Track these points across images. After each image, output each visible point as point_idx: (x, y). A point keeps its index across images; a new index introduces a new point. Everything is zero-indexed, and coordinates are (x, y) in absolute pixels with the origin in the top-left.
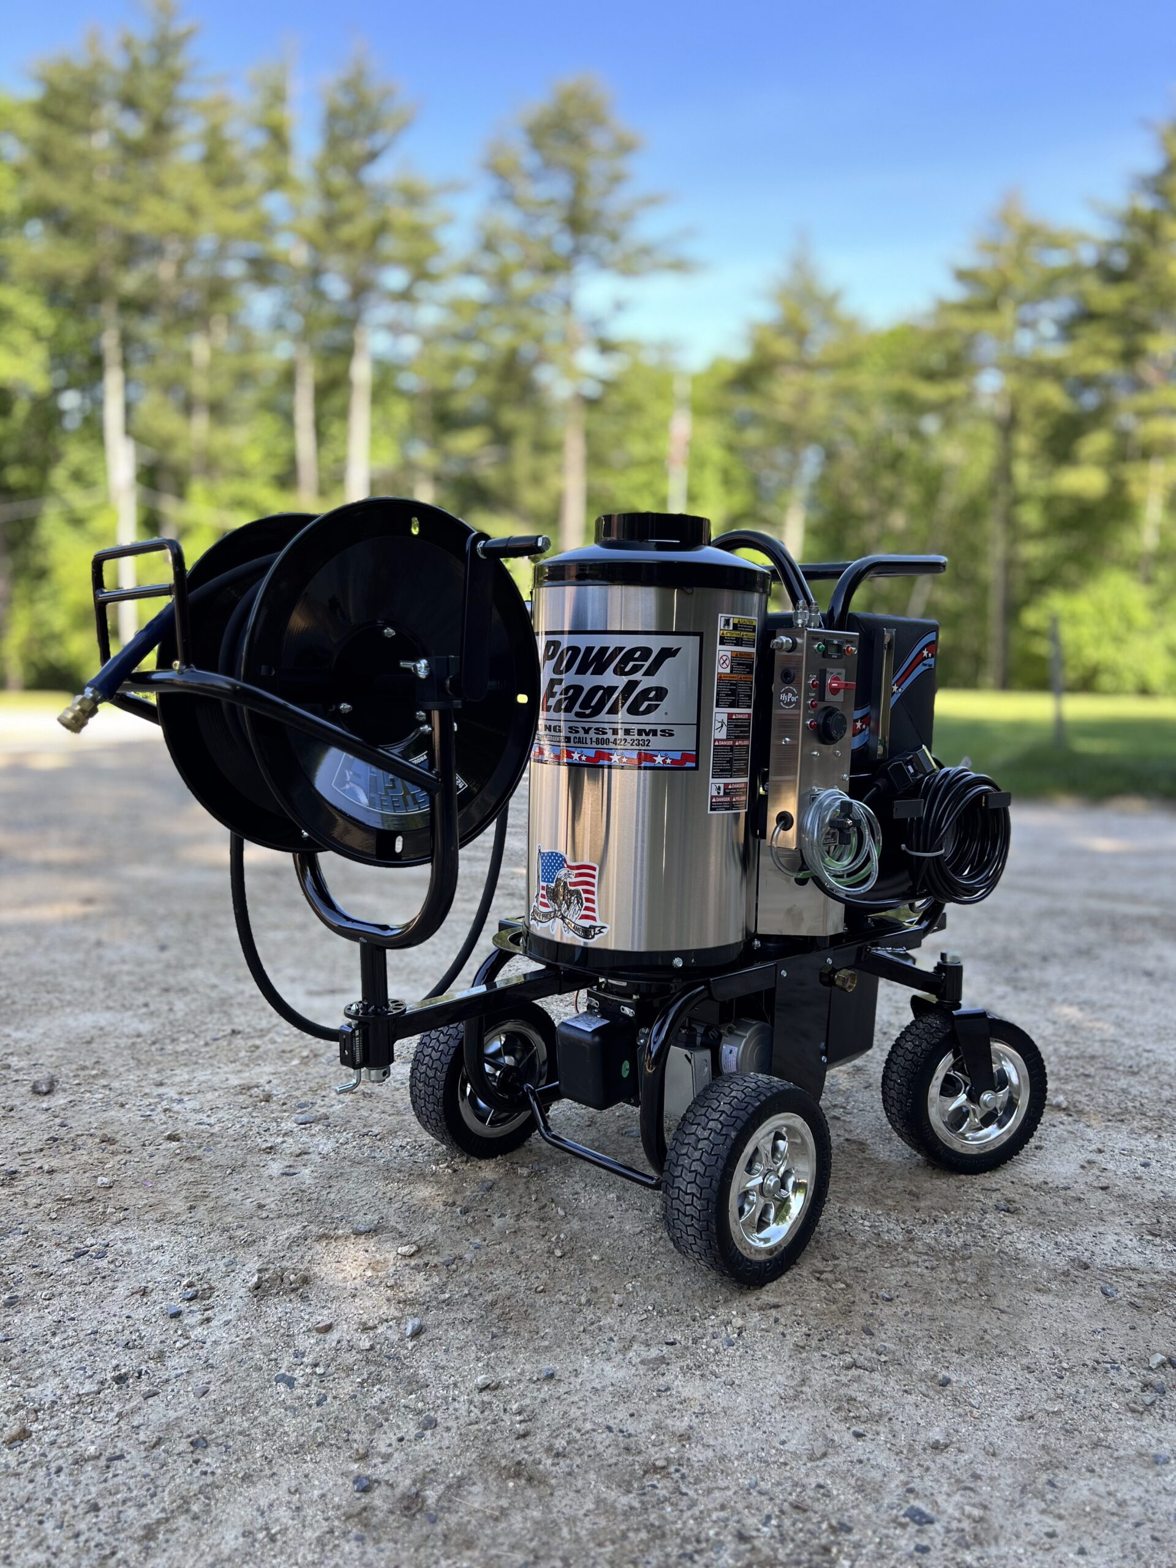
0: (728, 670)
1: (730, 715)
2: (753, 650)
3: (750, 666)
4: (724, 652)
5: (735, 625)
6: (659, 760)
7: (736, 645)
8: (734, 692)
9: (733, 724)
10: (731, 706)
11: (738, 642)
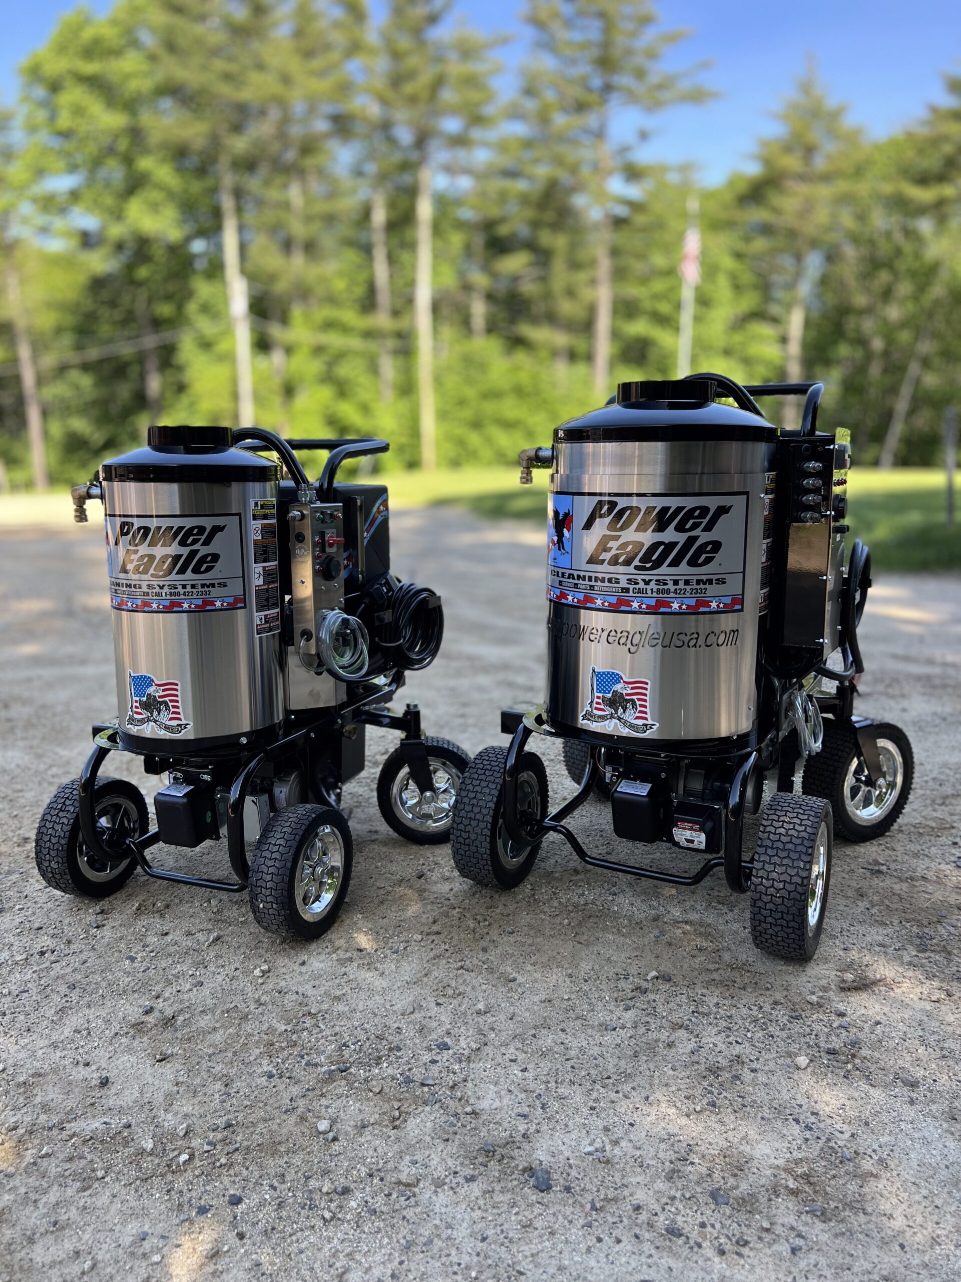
0: (260, 538)
1: (264, 568)
2: (274, 521)
3: (273, 532)
4: (257, 525)
5: (262, 506)
6: (218, 604)
7: (264, 519)
8: (265, 552)
9: (267, 574)
10: (265, 561)
11: (265, 517)
